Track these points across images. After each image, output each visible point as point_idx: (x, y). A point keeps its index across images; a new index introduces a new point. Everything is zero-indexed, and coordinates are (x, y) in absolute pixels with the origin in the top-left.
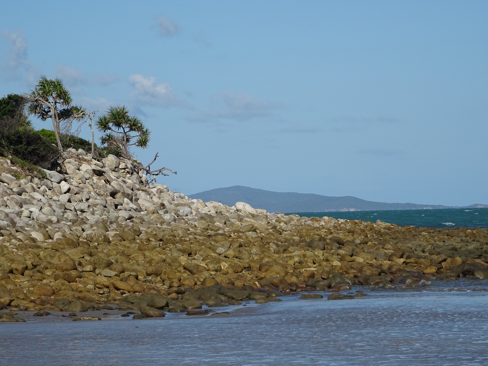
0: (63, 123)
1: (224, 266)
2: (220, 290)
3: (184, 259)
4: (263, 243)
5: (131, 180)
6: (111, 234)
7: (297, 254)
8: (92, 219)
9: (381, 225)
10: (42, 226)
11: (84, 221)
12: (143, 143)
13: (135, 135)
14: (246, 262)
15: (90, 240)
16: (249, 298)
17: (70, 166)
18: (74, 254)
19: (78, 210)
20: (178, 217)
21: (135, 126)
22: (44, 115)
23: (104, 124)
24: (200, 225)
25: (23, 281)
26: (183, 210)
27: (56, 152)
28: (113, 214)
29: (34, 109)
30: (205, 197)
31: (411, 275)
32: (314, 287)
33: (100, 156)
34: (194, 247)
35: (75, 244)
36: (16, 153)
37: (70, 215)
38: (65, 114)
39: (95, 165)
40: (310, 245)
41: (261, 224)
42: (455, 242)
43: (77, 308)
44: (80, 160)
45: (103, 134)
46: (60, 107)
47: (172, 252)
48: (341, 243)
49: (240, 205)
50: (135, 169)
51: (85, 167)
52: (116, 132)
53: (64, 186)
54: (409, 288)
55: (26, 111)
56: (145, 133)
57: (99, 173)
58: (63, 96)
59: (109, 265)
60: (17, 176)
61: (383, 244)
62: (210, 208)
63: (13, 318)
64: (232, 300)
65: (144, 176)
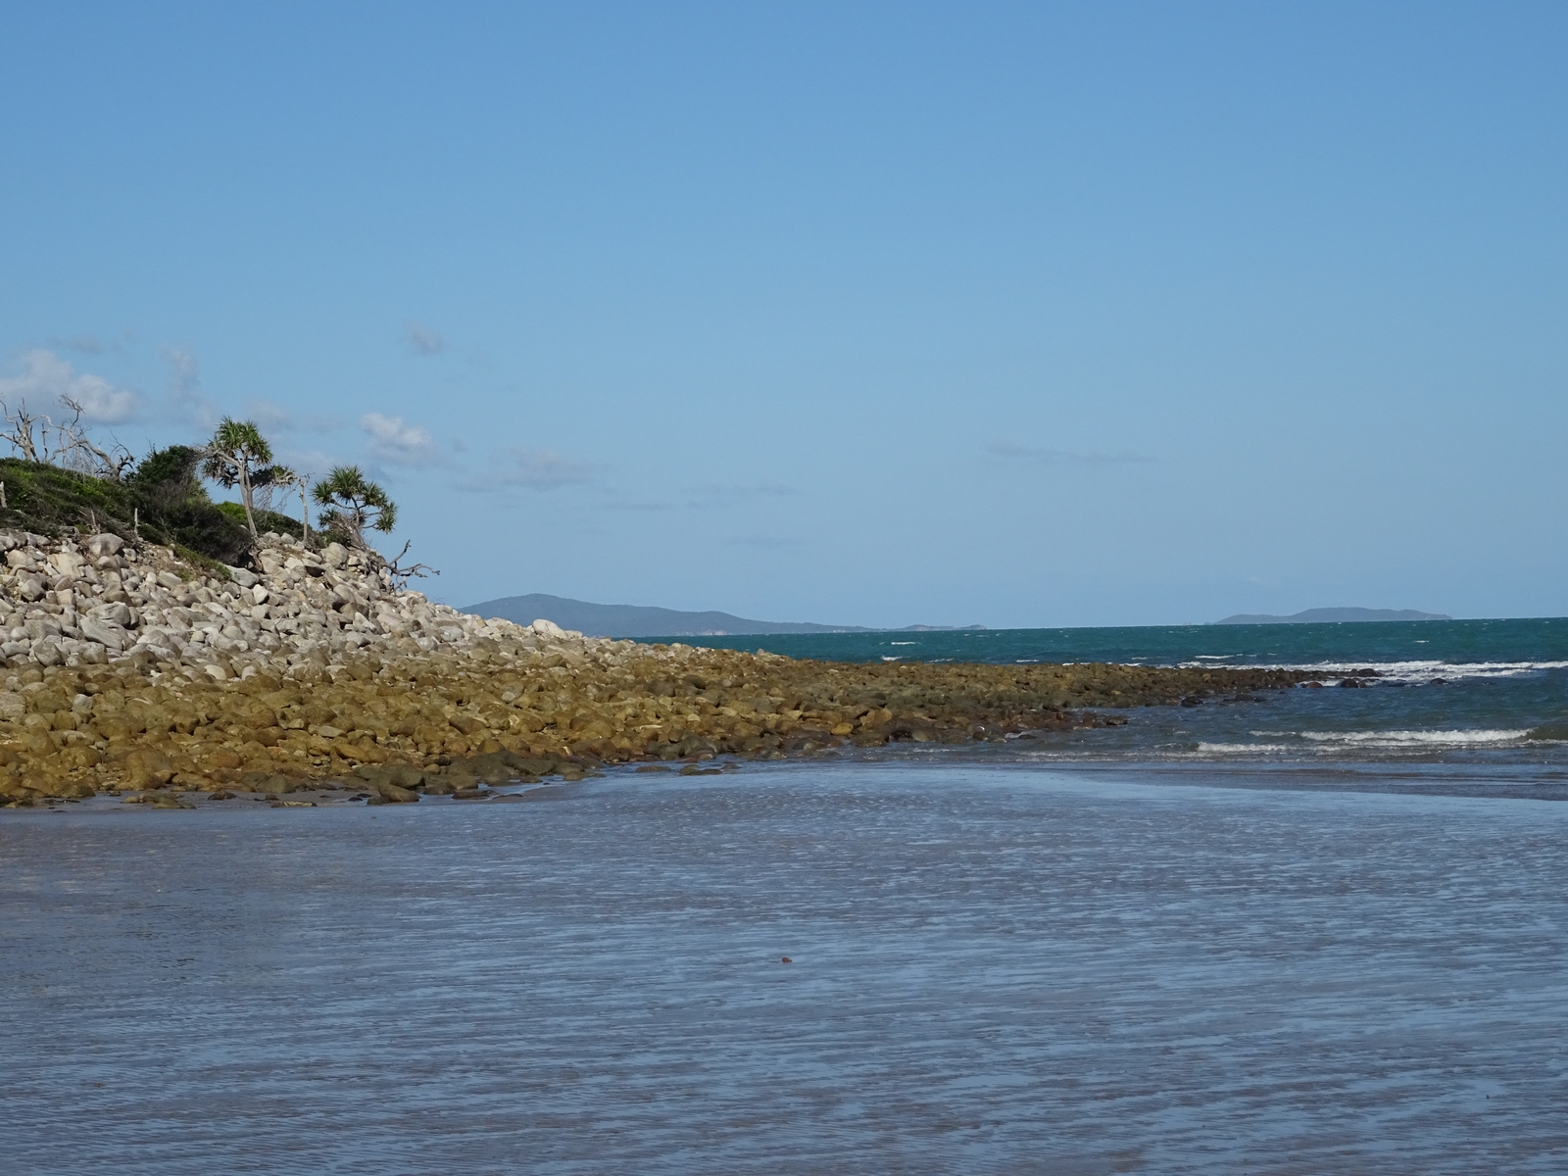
0: (258, 492)
1: (514, 720)
2: (507, 759)
3: (450, 710)
4: (577, 684)
5: (366, 584)
6: (333, 669)
7: (630, 702)
8: (303, 645)
9: (764, 657)
10: (224, 657)
11: (290, 649)
12: (386, 525)
13: (373, 513)
14: (549, 714)
15: (300, 678)
16: (553, 771)
17: (268, 561)
18: (274, 701)
19: (282, 631)
20: (442, 643)
21: (373, 497)
22: (228, 480)
23: (323, 494)
24: (477, 656)
25: (192, 744)
26: (450, 632)
27: (246, 538)
28: (338, 637)
29: (211, 469)
30: (485, 611)
31: (812, 736)
32: (656, 755)
33: (317, 545)
34: (467, 690)
35: (275, 684)
36: (183, 539)
37: (268, 639)
38: (262, 478)
39: (308, 559)
40: (652, 689)
41: (573, 654)
42: (882, 685)
43: (279, 788)
44: (286, 552)
45: (323, 509)
46: (254, 466)
47: (431, 699)
48: (700, 686)
49: (540, 625)
50: (373, 566)
51: (292, 562)
52: (344, 507)
53: (260, 592)
54: (809, 757)
55: (199, 472)
56: (389, 509)
57: (316, 573)
58: (258, 449)
59: (330, 719)
60: (184, 577)
61: (768, 687)
62: (492, 629)
63: (175, 803)
64: (526, 775)
65: (387, 577)
